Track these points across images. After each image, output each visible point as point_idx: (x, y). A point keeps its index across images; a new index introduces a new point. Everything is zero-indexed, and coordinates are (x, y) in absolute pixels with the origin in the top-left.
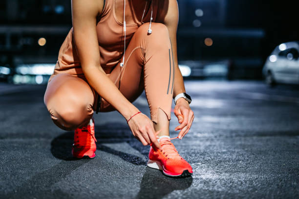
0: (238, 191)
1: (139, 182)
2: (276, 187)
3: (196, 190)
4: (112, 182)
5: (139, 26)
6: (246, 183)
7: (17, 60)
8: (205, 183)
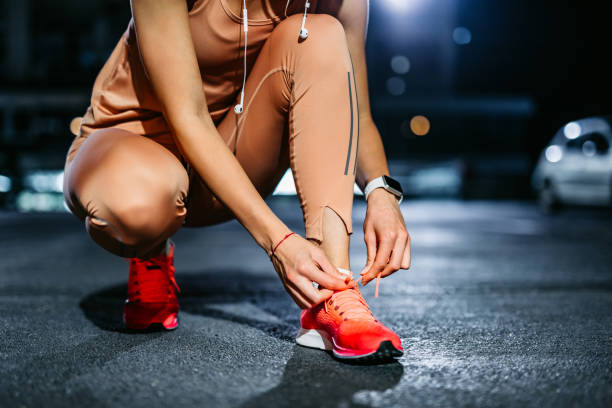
0: (514, 391)
1: (278, 375)
2: (603, 382)
3: (412, 388)
4: (213, 375)
5: (275, 24)
6: (530, 374)
7: (27, 162)
8: (432, 375)
